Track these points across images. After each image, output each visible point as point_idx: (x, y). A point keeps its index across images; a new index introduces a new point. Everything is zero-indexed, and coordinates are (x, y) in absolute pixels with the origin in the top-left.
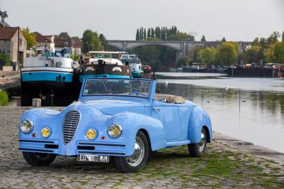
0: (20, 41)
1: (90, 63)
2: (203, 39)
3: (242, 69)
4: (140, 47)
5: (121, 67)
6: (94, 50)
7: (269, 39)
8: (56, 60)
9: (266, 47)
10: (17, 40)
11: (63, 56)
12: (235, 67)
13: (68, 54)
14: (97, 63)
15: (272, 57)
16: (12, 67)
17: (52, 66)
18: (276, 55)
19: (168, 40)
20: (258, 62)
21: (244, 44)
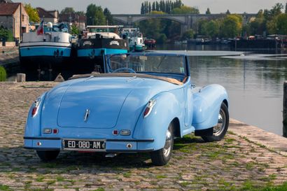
0: (22, 17)
1: (88, 38)
2: (208, 12)
3: (246, 41)
4: (145, 21)
5: (119, 41)
6: (99, 25)
7: (273, 11)
8: (54, 34)
9: (270, 19)
10: (19, 16)
11: (61, 30)
12: (238, 39)
13: (66, 29)
14: (95, 37)
15: (275, 28)
16: (15, 43)
17: (50, 41)
18: (279, 27)
19: (173, 13)
20: (261, 34)
21: (247, 16)
